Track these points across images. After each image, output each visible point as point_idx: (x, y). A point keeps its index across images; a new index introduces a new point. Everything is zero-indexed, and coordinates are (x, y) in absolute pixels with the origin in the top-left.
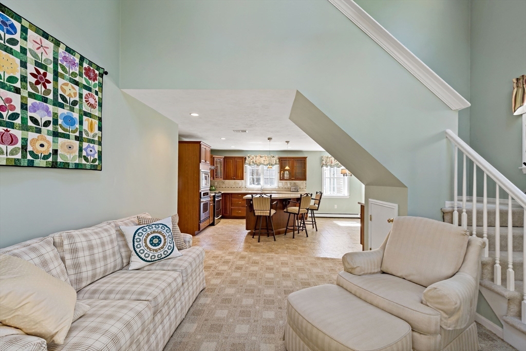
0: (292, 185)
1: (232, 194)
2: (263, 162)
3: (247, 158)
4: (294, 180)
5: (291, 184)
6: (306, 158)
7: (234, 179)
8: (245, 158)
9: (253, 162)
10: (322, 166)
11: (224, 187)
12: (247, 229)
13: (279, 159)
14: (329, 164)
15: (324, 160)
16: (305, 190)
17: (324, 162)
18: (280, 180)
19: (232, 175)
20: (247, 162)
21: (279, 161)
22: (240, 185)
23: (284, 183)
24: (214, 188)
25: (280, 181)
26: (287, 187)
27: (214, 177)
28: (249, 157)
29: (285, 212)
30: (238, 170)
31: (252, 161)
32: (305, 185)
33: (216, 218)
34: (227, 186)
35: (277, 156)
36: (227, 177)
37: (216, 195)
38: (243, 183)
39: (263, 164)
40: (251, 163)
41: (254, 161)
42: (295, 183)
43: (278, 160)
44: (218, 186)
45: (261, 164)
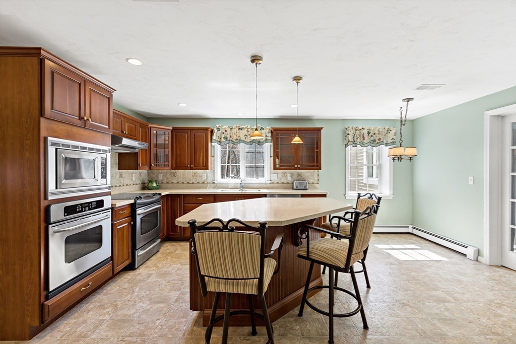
0: (295, 177)
1: (185, 196)
2: (243, 138)
3: (216, 131)
4: (300, 169)
5: (292, 175)
6: (319, 130)
7: (191, 168)
8: (212, 132)
9: (226, 138)
10: (346, 145)
11: (175, 181)
12: (193, 308)
13: (272, 132)
14: (359, 140)
15: (351, 133)
16: (316, 185)
17: (350, 138)
18: (275, 168)
19: (187, 161)
20: (214, 137)
21: (272, 136)
22: (204, 178)
23: (280, 176)
24: (155, 185)
25: (273, 171)
26: (285, 182)
27: (150, 165)
28: (218, 129)
29: (300, 256)
30: (198, 152)
31: (223, 136)
32: (316, 178)
33: (140, 253)
34: (181, 180)
35: (268, 128)
36: (178, 165)
37: (138, 201)
38: (209, 175)
39: (244, 142)
40: (223, 140)
41: (228, 136)
42: (299, 175)
43: (270, 135)
44: (165, 181)
45: (240, 141)
